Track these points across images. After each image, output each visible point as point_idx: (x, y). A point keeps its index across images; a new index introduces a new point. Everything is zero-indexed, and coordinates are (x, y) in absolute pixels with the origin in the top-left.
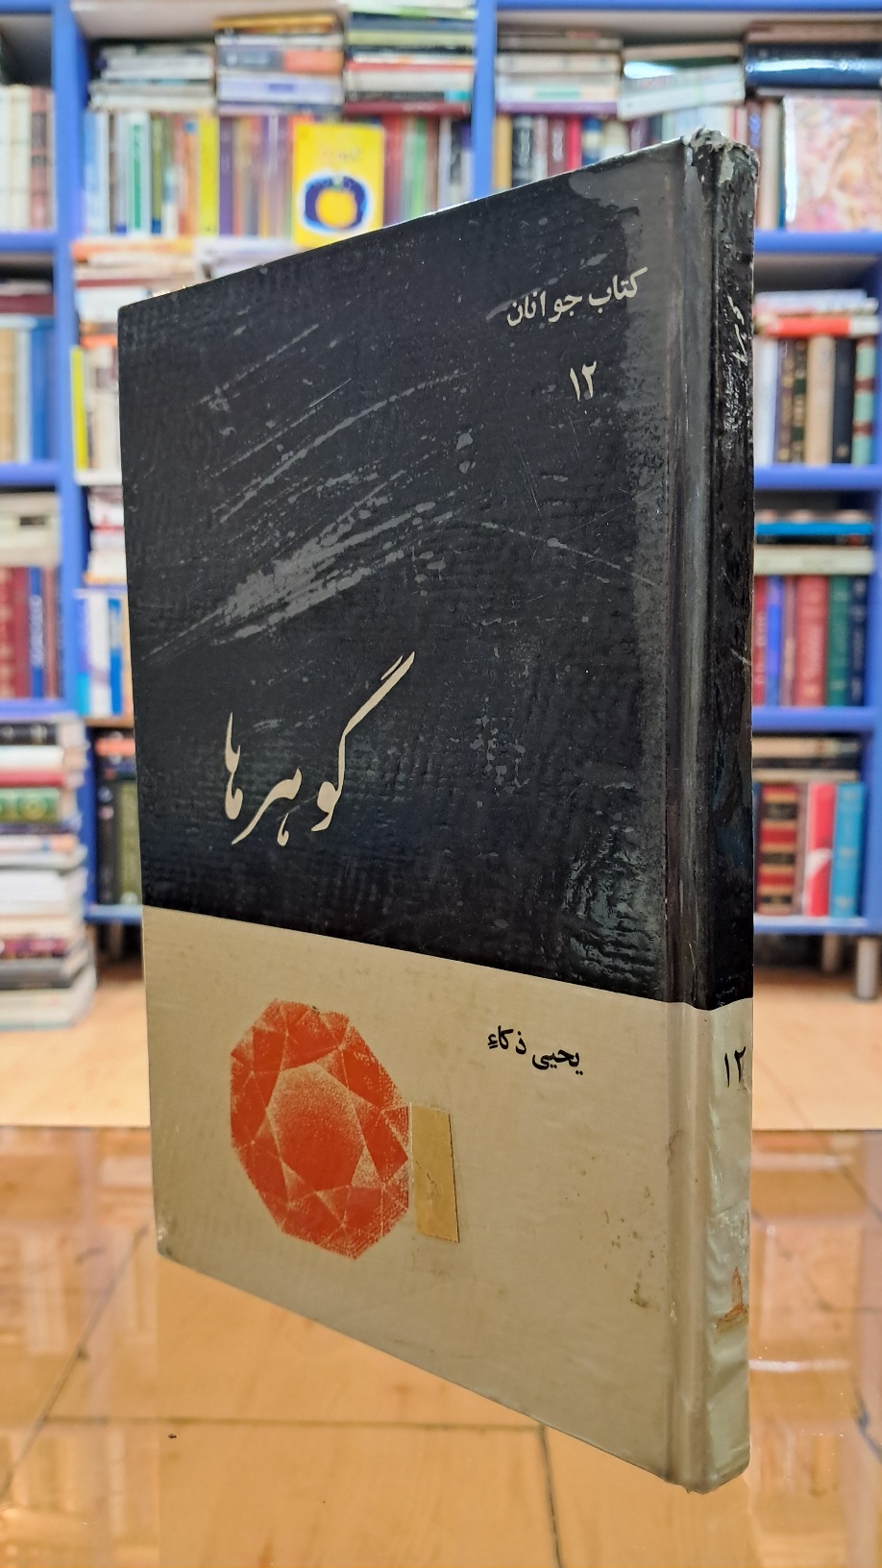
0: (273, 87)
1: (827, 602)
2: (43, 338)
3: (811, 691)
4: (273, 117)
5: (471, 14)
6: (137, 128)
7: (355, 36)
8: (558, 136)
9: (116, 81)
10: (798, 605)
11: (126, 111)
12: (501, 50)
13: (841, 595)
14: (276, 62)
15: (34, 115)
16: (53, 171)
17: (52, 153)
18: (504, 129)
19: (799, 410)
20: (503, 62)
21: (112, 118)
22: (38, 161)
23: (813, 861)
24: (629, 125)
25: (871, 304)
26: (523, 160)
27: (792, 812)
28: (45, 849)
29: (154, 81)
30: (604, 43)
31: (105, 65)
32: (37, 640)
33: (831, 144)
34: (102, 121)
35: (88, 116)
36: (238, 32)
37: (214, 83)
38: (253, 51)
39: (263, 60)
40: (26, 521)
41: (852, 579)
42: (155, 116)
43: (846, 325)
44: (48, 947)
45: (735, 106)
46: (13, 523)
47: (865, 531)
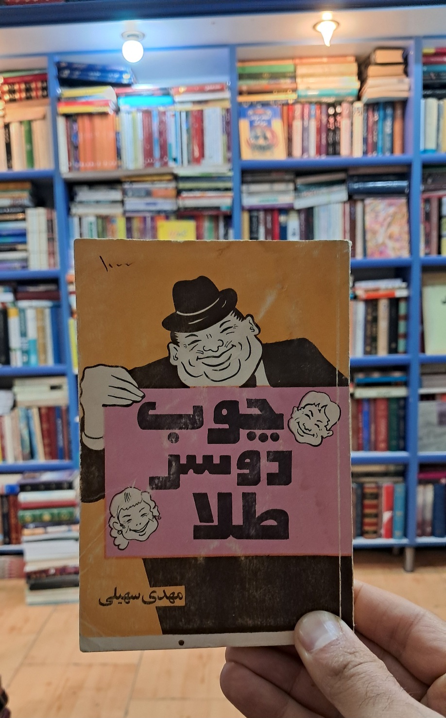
0: (148, 204)
1: (388, 409)
2: (56, 310)
3: (382, 445)
4: (148, 217)
5: (230, 174)
6: (91, 224)
7: (182, 185)
8: (269, 218)
9: (81, 202)
10: (376, 410)
11: (87, 215)
12: (243, 182)
13: (394, 406)
14: (149, 193)
15: (48, 221)
16: (57, 244)
17: (56, 235)
18: (246, 216)
19: (374, 329)
20: (245, 188)
21: (80, 219)
22: (51, 240)
23: (386, 516)
24: (299, 211)
25: (404, 285)
26: (254, 229)
27: (376, 496)
28: (69, 531)
29: (98, 202)
30: (287, 177)
31: (76, 194)
32: (60, 437)
33: (385, 220)
34: (76, 220)
35: (70, 219)
36: (132, 182)
37: (122, 202)
38: (139, 190)
39: (143, 194)
40: (53, 388)
41: (398, 399)
42: (99, 217)
43: (394, 293)
44: (73, 571)
45: (345, 203)
46: (47, 388)
47: (404, 379)
